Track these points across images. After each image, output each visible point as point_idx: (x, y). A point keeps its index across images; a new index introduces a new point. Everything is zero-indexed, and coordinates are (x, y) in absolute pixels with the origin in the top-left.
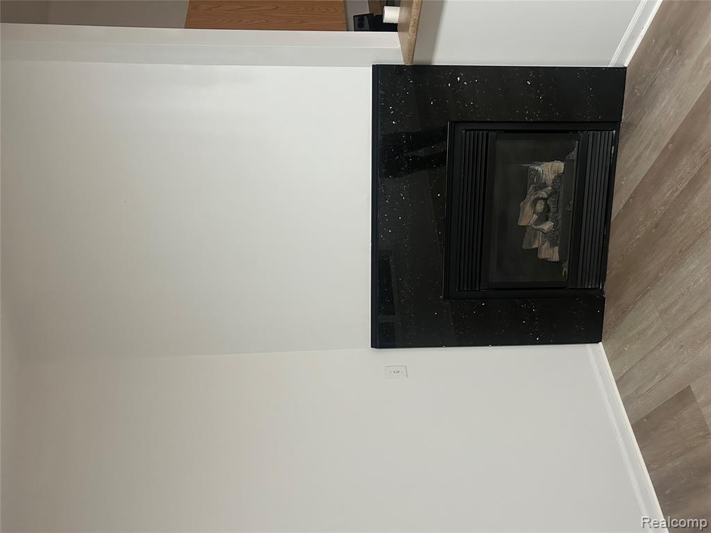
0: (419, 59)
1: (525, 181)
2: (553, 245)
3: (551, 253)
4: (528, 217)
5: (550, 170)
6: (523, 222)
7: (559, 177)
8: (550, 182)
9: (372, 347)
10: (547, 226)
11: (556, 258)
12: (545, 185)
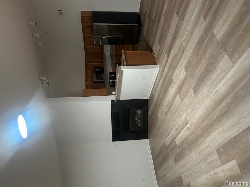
0: (118, 99)
1: (136, 114)
2: (140, 124)
3: (140, 125)
4: (137, 119)
5: (139, 112)
6: (136, 120)
7: (140, 113)
8: (139, 114)
9: (112, 141)
10: (139, 121)
11: (141, 126)
12: (139, 115)
